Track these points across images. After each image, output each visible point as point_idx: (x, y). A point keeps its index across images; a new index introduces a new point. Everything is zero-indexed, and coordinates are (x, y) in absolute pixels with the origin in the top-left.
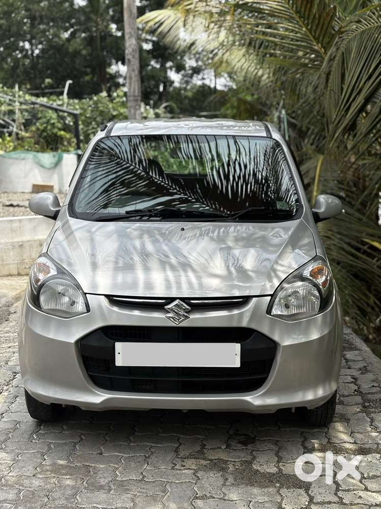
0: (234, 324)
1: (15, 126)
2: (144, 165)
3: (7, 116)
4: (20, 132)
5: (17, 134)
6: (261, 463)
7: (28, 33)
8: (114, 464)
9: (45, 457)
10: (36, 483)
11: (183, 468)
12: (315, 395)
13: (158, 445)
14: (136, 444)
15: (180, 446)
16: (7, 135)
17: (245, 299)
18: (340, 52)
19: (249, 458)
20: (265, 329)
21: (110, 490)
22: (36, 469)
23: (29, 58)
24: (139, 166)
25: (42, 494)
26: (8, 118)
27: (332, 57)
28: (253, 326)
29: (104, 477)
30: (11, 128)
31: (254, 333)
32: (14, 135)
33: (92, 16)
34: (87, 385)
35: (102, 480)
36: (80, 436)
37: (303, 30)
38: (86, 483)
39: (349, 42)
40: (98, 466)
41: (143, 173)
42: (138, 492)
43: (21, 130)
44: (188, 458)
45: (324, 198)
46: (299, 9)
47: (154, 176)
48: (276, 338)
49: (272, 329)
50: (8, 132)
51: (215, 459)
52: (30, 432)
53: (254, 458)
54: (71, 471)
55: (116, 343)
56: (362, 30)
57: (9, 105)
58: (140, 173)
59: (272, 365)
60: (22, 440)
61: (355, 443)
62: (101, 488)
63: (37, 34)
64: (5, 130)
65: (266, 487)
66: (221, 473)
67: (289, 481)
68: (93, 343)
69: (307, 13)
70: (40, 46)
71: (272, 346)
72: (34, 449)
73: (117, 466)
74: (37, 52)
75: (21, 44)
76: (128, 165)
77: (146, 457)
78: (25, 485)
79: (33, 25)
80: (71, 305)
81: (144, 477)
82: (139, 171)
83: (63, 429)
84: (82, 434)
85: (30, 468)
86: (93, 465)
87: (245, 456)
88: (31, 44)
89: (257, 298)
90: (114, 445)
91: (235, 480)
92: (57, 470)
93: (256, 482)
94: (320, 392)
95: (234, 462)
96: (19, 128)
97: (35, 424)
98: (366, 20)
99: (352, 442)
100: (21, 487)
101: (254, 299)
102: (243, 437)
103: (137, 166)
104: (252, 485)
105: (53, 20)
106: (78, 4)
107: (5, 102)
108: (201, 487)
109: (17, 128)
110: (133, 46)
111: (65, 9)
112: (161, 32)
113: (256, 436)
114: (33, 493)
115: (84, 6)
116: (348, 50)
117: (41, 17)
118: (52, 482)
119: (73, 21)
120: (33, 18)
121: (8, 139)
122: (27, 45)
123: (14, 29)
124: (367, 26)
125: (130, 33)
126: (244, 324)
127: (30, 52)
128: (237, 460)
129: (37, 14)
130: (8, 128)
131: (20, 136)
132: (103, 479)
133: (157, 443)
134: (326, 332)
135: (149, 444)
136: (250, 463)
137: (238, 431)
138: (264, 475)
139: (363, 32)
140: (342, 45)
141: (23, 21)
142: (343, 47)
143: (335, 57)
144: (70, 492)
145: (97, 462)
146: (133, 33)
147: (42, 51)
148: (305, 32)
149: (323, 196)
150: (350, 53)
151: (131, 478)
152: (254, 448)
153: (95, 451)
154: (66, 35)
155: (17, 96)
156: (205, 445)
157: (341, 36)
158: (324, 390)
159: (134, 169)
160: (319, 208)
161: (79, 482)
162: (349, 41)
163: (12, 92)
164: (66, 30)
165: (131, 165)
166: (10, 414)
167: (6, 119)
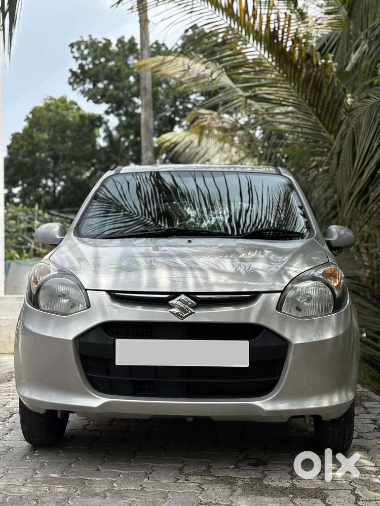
0: (242, 320)
1: (33, 243)
2: (154, 216)
3: (25, 234)
4: (37, 249)
5: (35, 250)
6: (273, 479)
7: (51, 172)
8: (112, 478)
9: (37, 472)
10: (25, 490)
11: (187, 482)
12: (331, 402)
13: (160, 465)
14: (136, 464)
15: (184, 466)
16: (25, 251)
17: (253, 295)
18: (350, 129)
19: (260, 476)
20: (275, 327)
21: (105, 497)
22: (26, 480)
23: (50, 195)
24: (149, 217)
25: (30, 498)
26: (27, 236)
27: (343, 135)
28: (263, 322)
29: (100, 487)
30: (29, 244)
31: (264, 329)
32: (31, 251)
33: (113, 156)
34: (85, 387)
35: (96, 489)
36: (76, 458)
37: (313, 118)
38: (80, 491)
39: (358, 118)
40: (94, 479)
41: (152, 223)
42: (137, 498)
43: (39, 246)
44: (192, 475)
45: (335, 228)
46: (312, 102)
47: (163, 225)
48: (287, 335)
49: (282, 326)
50: (26, 249)
51: (223, 477)
52: (24, 454)
53: (266, 476)
54: (63, 482)
55: (117, 340)
56: (371, 103)
57: (29, 223)
58: (150, 223)
59: (282, 368)
60: (13, 459)
61: (376, 466)
62: (96, 494)
63: (60, 171)
64: (23, 247)
65: (278, 497)
66: (229, 486)
67: (303, 493)
68: (92, 339)
69: (316, 101)
70: (62, 183)
71: (284, 345)
72: (25, 466)
73: (114, 480)
74: (59, 188)
75: (44, 181)
76: (139, 217)
77: (147, 473)
78: (13, 492)
79: (56, 164)
80: (71, 307)
81: (143, 488)
82: (148, 222)
83: (59, 453)
84: (78, 456)
85: (21, 479)
86: (88, 478)
87: (255, 474)
88: (53, 181)
89: (266, 295)
90: (112, 464)
91: (244, 491)
92: (49, 481)
93: (267, 493)
94: (336, 400)
95: (243, 478)
96: (37, 245)
97: (29, 448)
98: (375, 95)
99: (373, 465)
100: (8, 493)
101: (264, 295)
102: (254, 460)
103: (147, 218)
104: (263, 495)
105: (75, 159)
106: (99, 145)
107: (24, 220)
108: (206, 496)
109: (35, 245)
110: (149, 159)
111: (87, 150)
112: (176, 152)
113: (267, 460)
114: (21, 497)
115: (104, 147)
116: (358, 125)
117: (64, 156)
118: (43, 489)
119: (94, 161)
120: (56, 158)
121: (26, 255)
122: (50, 183)
123: (38, 167)
124: (376, 99)
125: (147, 147)
126: (252, 320)
127: (52, 190)
128: (246, 477)
129: (61, 153)
130: (26, 245)
131: (37, 252)
132: (99, 489)
133: (159, 464)
134: (341, 332)
135: (150, 464)
136: (261, 480)
137: (248, 456)
138: (276, 489)
139: (372, 106)
140: (351, 123)
141: (46, 160)
142: (353, 123)
143: (345, 136)
144: (62, 497)
145: (93, 476)
146: (149, 147)
147: (63, 187)
148: (315, 119)
149: (335, 226)
150: (360, 128)
151: (129, 488)
152: (265, 468)
153: (92, 468)
154: (88, 174)
155: (36, 214)
156: (212, 466)
157: (350, 113)
158: (340, 399)
159: (143, 220)
160: (331, 237)
161: (72, 490)
162: (359, 116)
163: (32, 211)
164: (88, 169)
165: (142, 217)
166: (4, 441)
167: (25, 236)
